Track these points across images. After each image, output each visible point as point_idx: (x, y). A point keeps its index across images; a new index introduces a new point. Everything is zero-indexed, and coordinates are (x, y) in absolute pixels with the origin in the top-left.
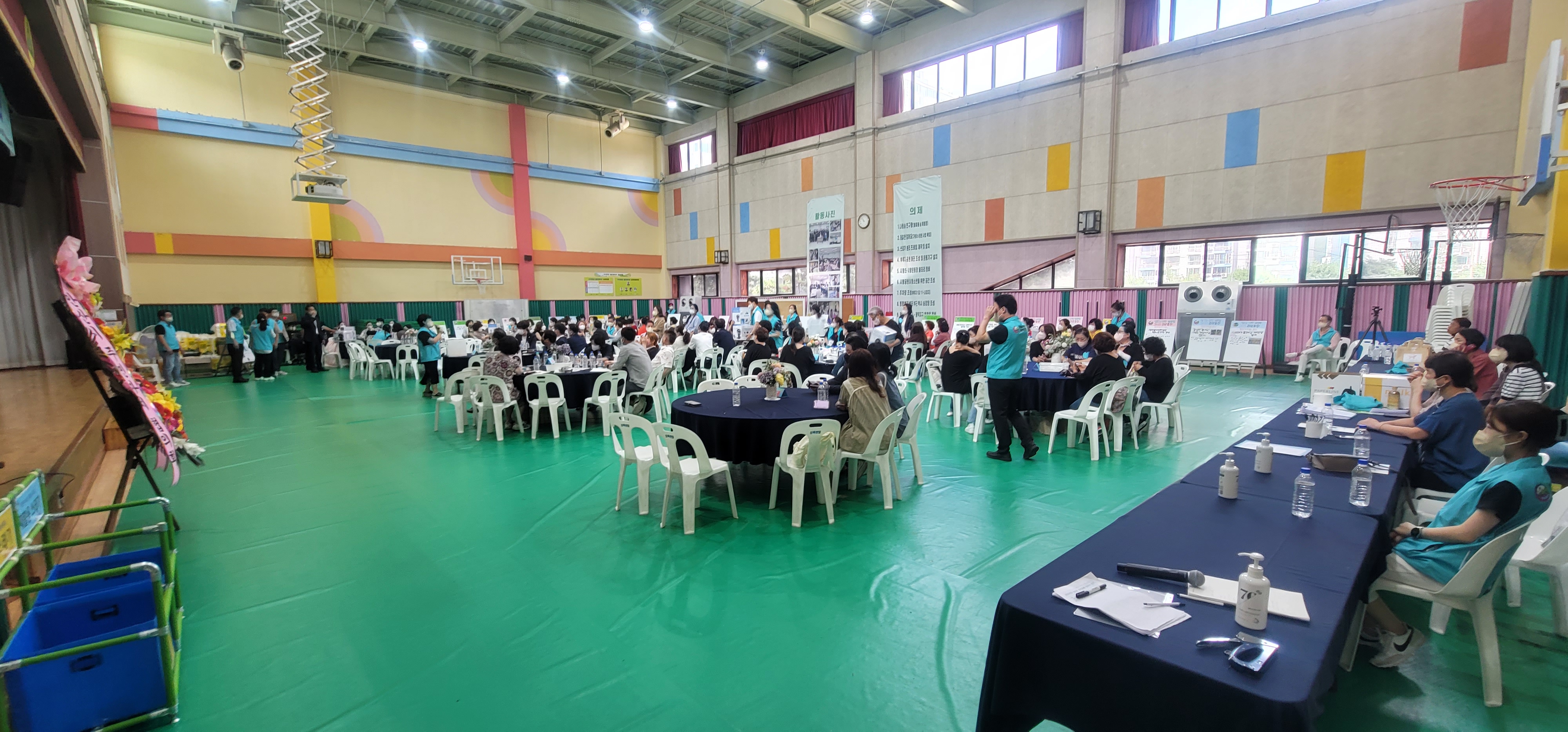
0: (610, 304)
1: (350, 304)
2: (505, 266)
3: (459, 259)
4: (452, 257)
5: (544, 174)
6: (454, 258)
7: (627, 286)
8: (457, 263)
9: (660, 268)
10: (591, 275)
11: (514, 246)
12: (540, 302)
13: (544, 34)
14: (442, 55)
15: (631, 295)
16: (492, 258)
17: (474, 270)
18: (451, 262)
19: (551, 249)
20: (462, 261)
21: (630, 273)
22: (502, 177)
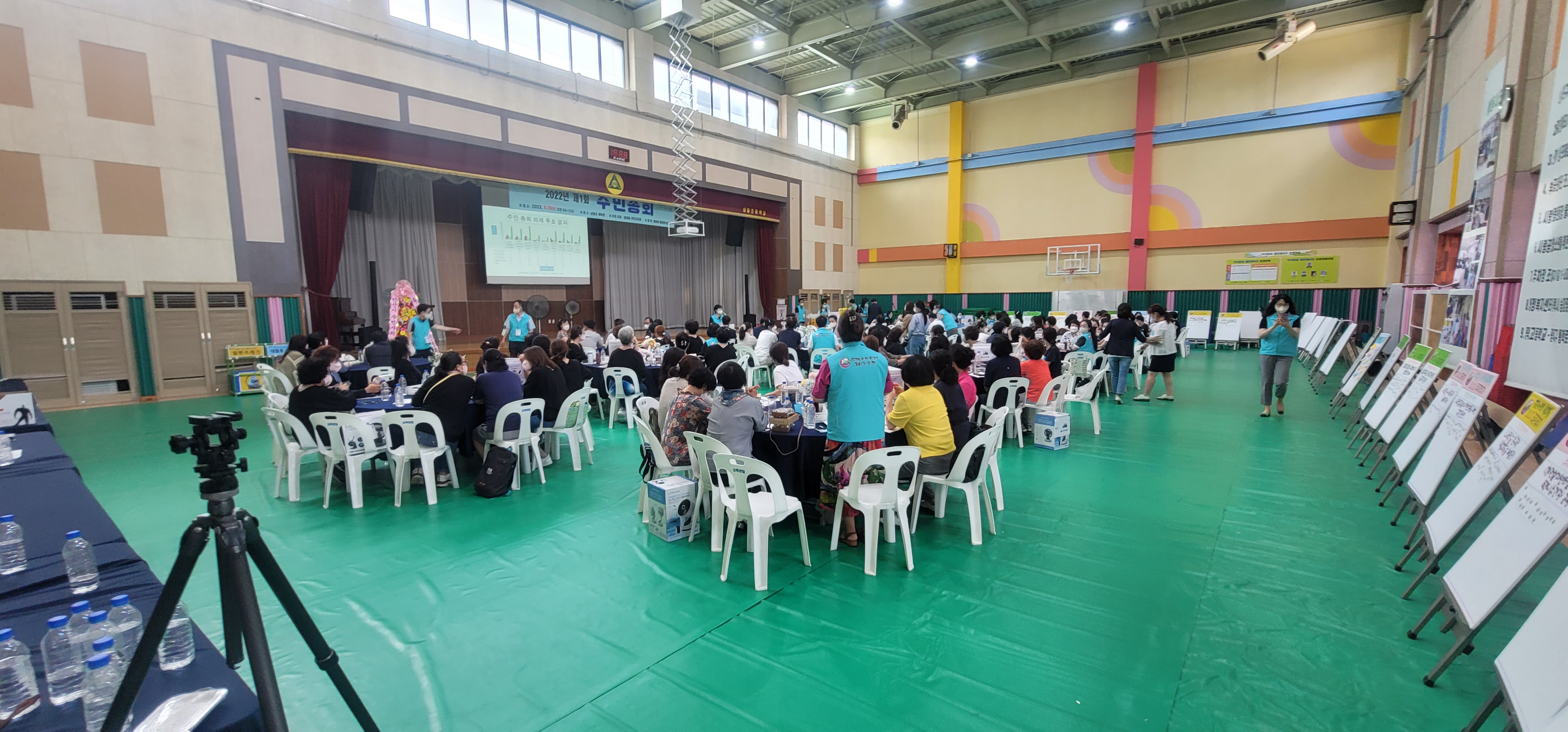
1: (968, 294)
2: (1114, 253)
3: (1055, 249)
5: (1176, 136)
6: (1050, 249)
7: (1308, 269)
8: (1053, 254)
9: (1387, 237)
10: (1237, 256)
11: (1125, 230)
12: (1149, 292)
15: (1313, 283)
16: (1089, 246)
17: (1071, 259)
18: (1047, 254)
19: (1177, 228)
20: (1058, 252)
21: (1318, 250)
22: (1123, 153)
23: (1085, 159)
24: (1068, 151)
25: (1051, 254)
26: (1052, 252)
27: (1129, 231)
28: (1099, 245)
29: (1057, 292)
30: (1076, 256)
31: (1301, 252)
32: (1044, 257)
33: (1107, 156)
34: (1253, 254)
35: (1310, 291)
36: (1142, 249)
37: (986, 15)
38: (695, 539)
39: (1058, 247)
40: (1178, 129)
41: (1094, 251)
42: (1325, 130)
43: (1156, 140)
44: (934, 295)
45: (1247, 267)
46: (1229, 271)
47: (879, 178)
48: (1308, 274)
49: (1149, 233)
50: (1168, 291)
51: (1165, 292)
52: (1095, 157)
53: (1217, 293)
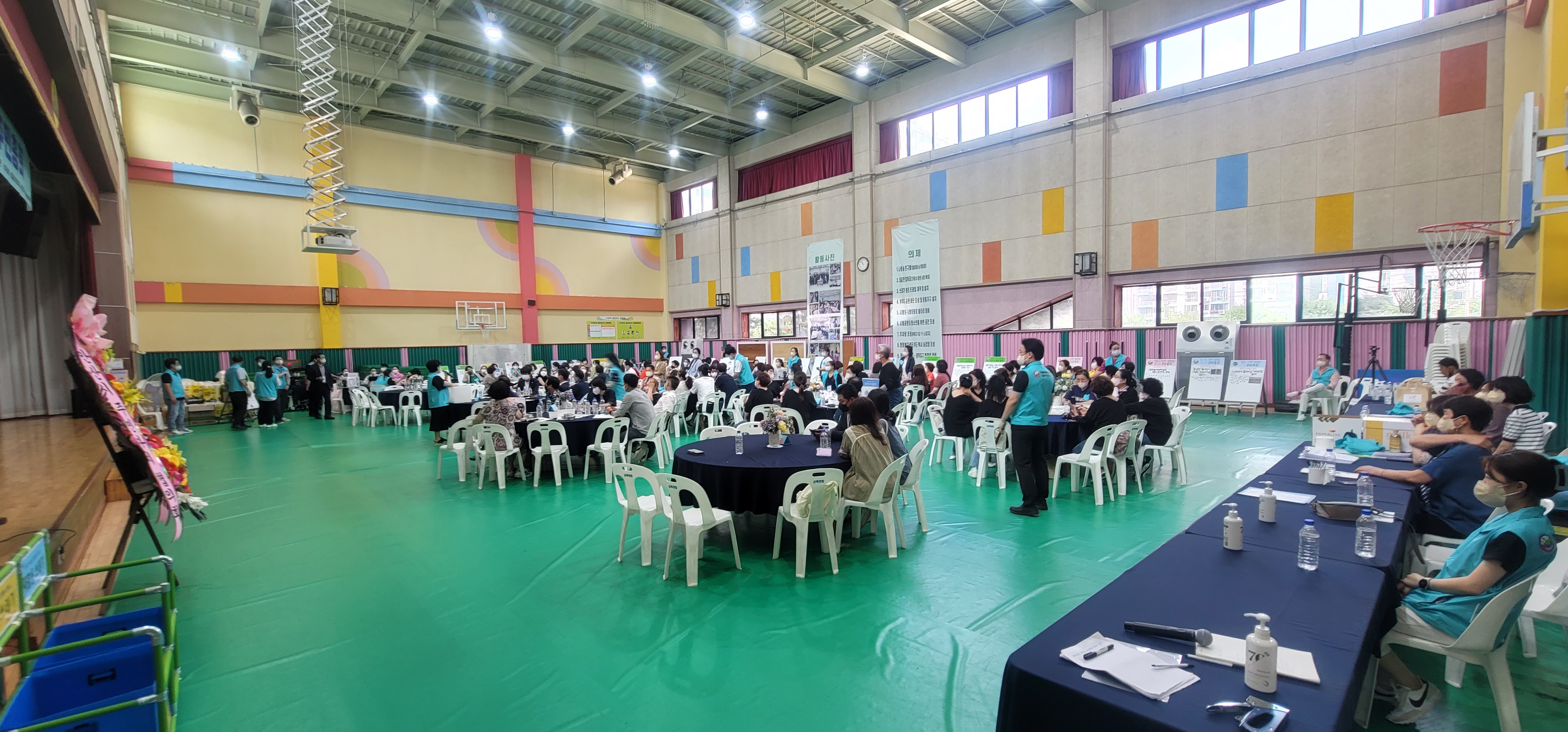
0: (612, 346)
1: (354, 349)
2: (509, 311)
3: (464, 304)
4: (457, 302)
5: (548, 221)
6: (459, 303)
7: (629, 330)
8: (462, 309)
9: (662, 311)
10: (594, 319)
11: (518, 291)
12: (543, 345)
13: (550, 88)
14: (452, 109)
15: (633, 338)
16: (496, 303)
17: (478, 315)
18: (455, 308)
19: (553, 294)
20: (466, 306)
21: (634, 317)
22: (508, 225)
23: (474, 222)
24: (461, 210)
25: (459, 308)
26: (460, 306)
27: (520, 293)
28: (504, 303)
29: (473, 346)
31: (625, 317)
33: (494, 223)
34: (601, 317)
35: (632, 344)
36: (533, 309)
39: (466, 302)
40: (552, 215)
41: (500, 308)
42: (629, 239)
43: (536, 219)
44: (298, 350)
45: (599, 327)
46: (589, 330)
47: (177, 179)
48: (630, 332)
49: (537, 296)
51: (551, 345)
52: (483, 222)
53: (584, 345)
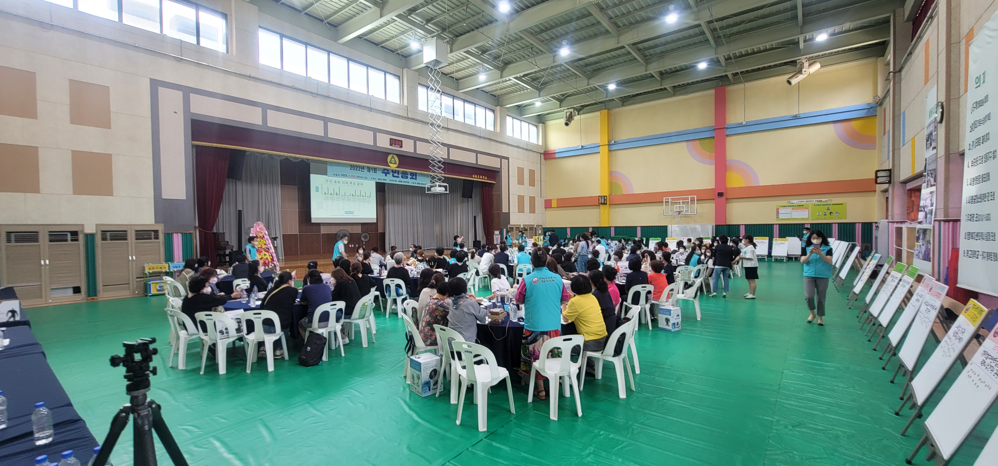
1: (616, 227)
3: (668, 199)
4: (664, 198)
5: (737, 130)
7: (826, 211)
8: (667, 202)
10: (784, 202)
12: (729, 226)
15: (832, 219)
16: (689, 197)
18: (663, 202)
19: (743, 185)
20: (670, 201)
21: (832, 199)
22: (707, 141)
23: (685, 144)
24: (674, 139)
25: (665, 202)
26: (666, 200)
27: (714, 187)
28: (696, 196)
29: (670, 226)
30: (681, 203)
31: (823, 200)
32: (662, 204)
33: (698, 142)
34: (792, 201)
35: (830, 224)
36: (723, 199)
37: (621, 59)
38: (440, 395)
39: (670, 198)
40: (741, 125)
41: (692, 200)
42: (831, 126)
43: (728, 132)
44: (593, 227)
45: (789, 210)
46: (778, 212)
47: (557, 156)
48: (828, 213)
49: (726, 189)
50: (740, 225)
51: (739, 226)
52: (691, 143)
53: (772, 225)
